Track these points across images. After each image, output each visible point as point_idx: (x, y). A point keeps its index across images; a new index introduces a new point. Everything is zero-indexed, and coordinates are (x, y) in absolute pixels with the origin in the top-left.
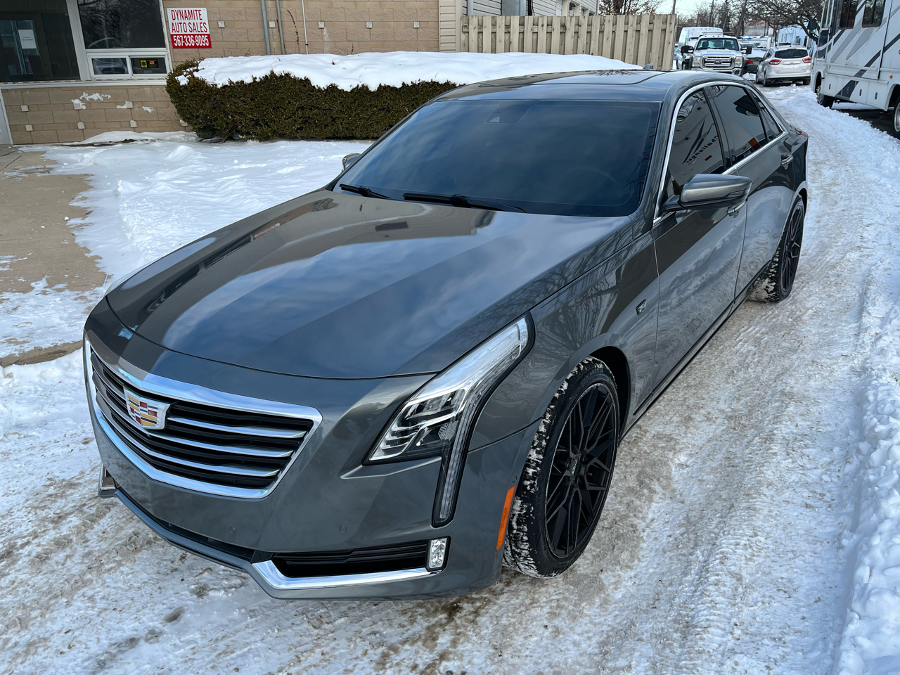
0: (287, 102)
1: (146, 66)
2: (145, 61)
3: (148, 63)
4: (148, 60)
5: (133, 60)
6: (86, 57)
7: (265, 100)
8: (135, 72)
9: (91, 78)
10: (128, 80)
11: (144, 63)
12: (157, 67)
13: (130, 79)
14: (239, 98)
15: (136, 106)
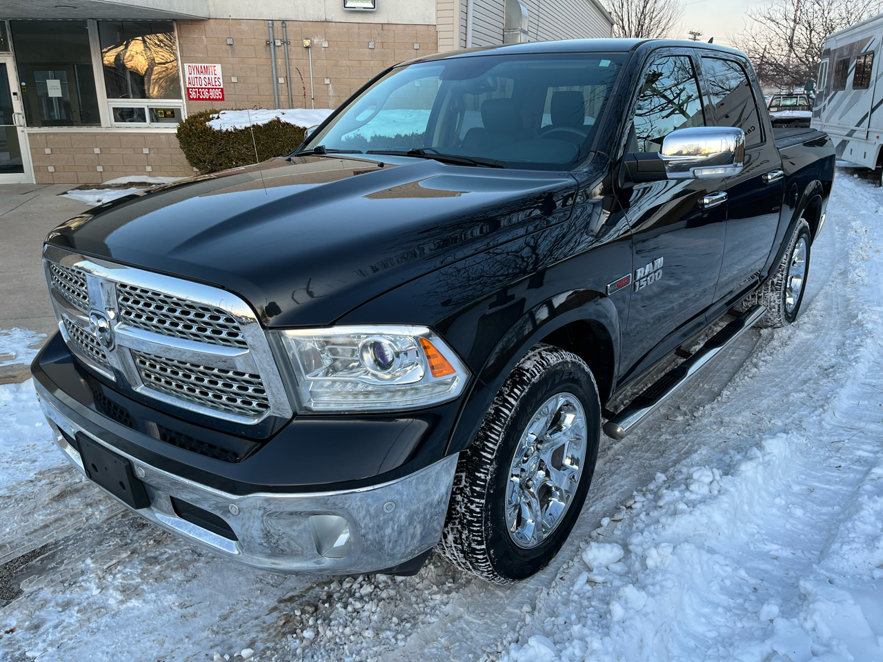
0: (287, 149)
1: (163, 116)
2: (162, 111)
3: (165, 113)
4: (165, 111)
5: (151, 110)
6: (106, 105)
7: (267, 148)
8: (152, 121)
9: (111, 125)
10: (146, 128)
11: (161, 113)
12: (174, 117)
13: (147, 128)
14: (242, 145)
15: (152, 152)
